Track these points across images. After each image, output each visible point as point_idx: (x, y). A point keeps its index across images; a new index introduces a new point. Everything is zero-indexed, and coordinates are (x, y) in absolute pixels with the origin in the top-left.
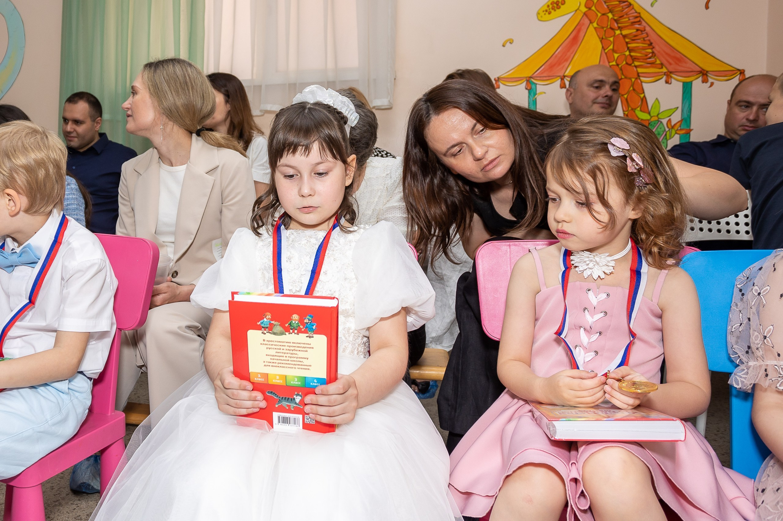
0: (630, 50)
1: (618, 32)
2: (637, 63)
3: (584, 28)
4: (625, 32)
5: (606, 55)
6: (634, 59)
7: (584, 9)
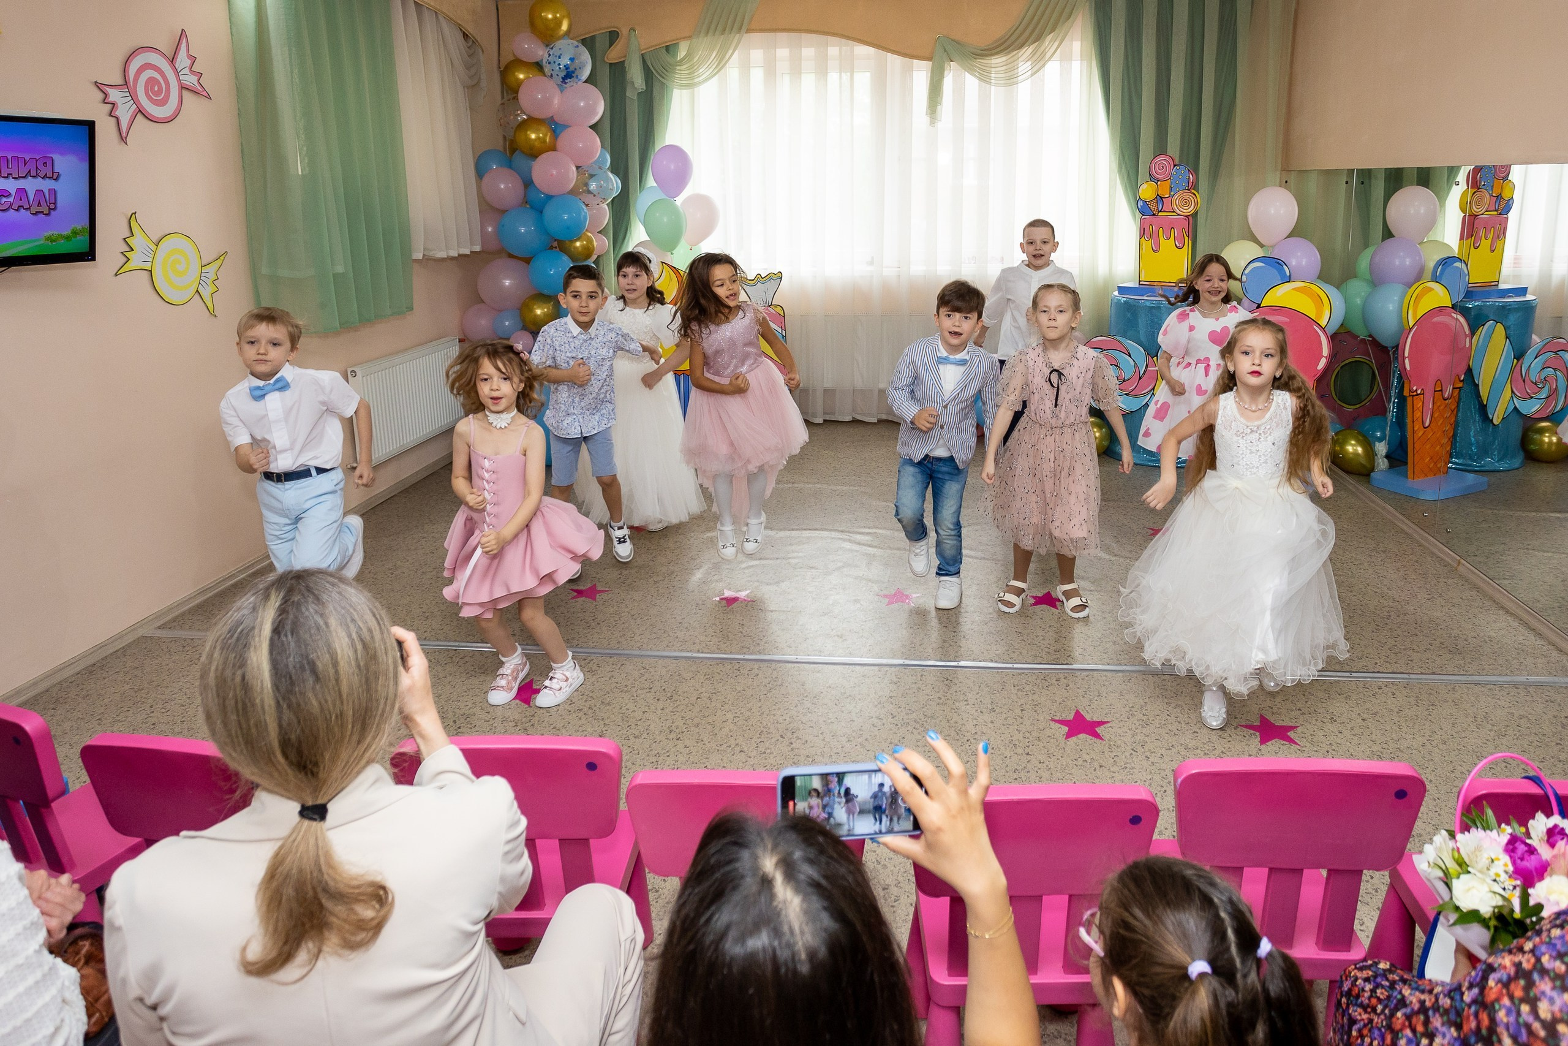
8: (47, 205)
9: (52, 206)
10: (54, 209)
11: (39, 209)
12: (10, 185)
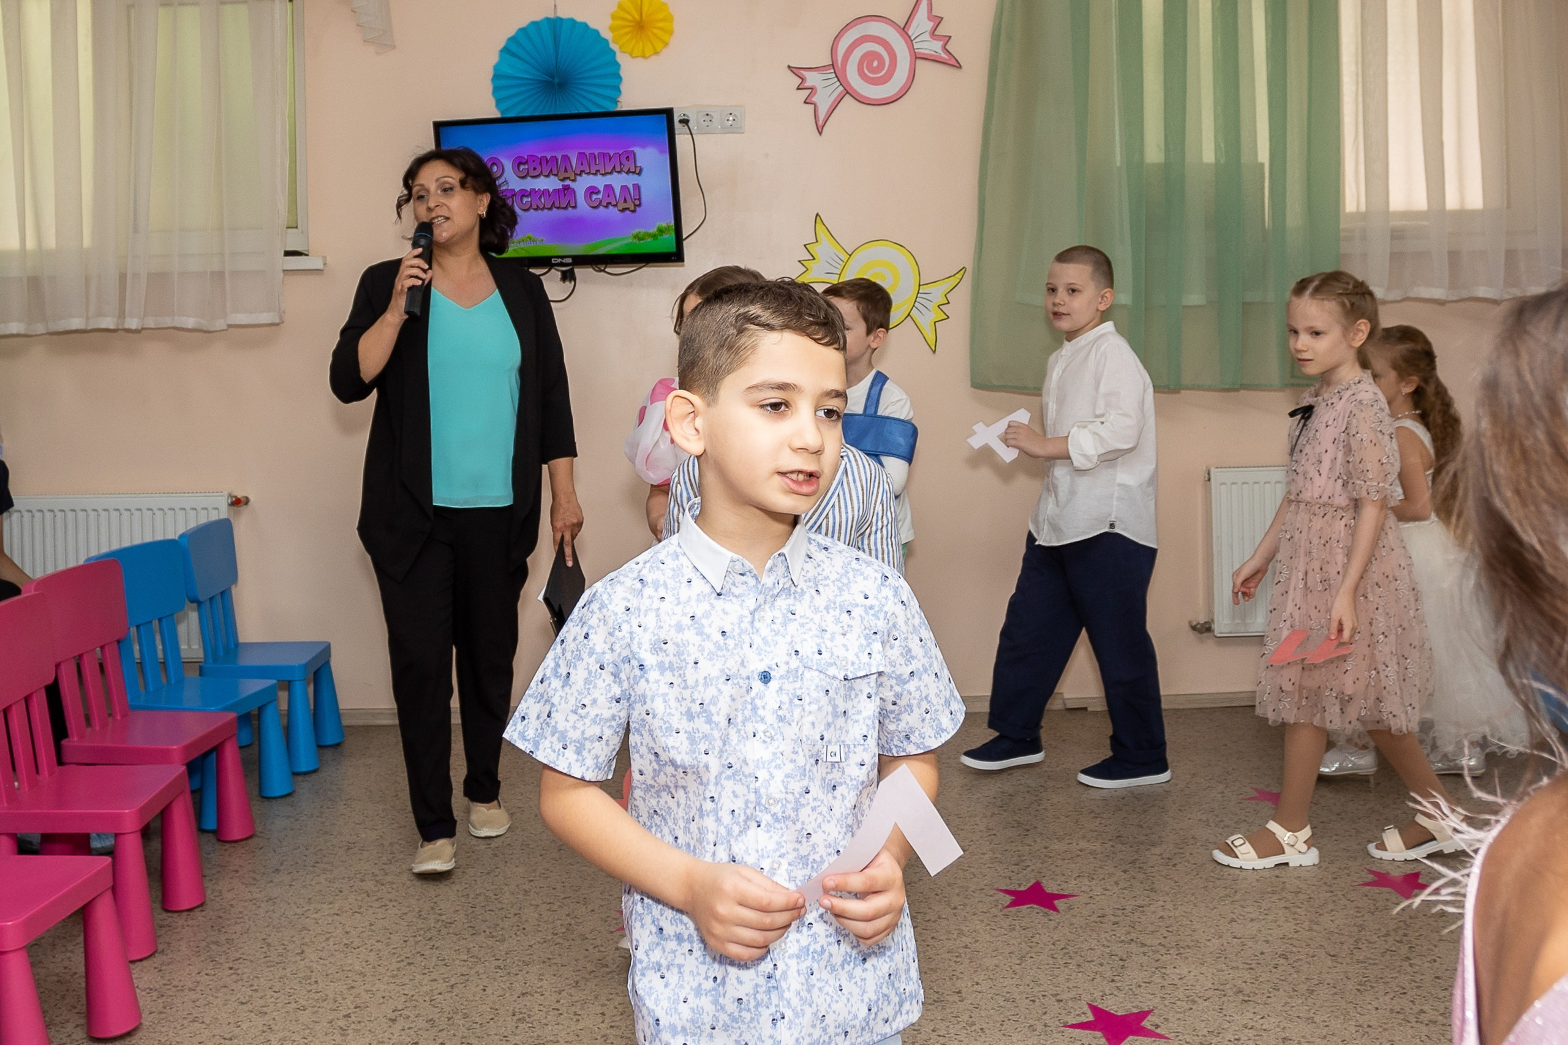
8: (632, 201)
9: (637, 202)
10: (639, 205)
11: (625, 205)
12: (600, 182)
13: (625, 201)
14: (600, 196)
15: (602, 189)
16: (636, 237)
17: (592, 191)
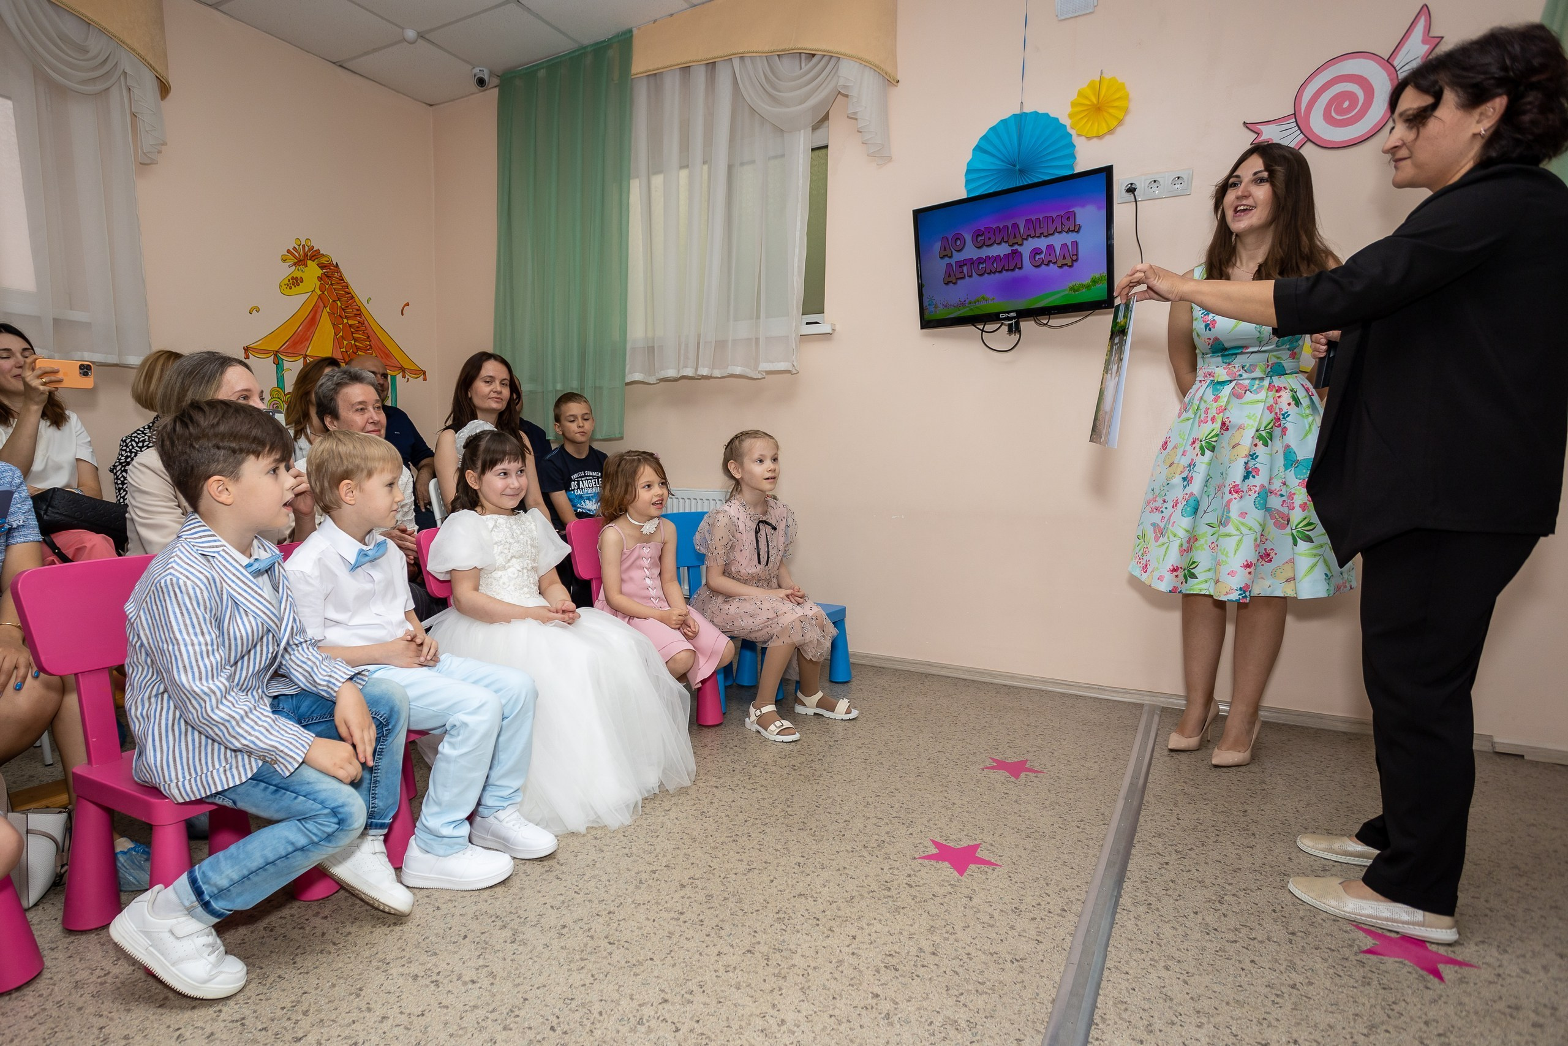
0: (356, 340)
1: (345, 321)
2: (360, 353)
3: (320, 310)
4: (351, 322)
5: (338, 341)
6: (358, 348)
7: (319, 293)
8: (1070, 258)
9: (1075, 258)
10: (1077, 260)
11: (1064, 262)
12: (1042, 243)
13: (1064, 258)
14: (1043, 256)
15: (1044, 250)
16: (1073, 289)
17: (1036, 252)
